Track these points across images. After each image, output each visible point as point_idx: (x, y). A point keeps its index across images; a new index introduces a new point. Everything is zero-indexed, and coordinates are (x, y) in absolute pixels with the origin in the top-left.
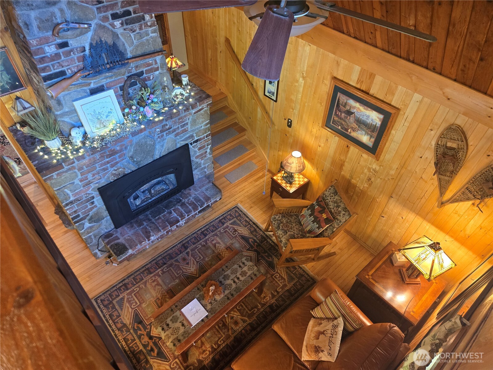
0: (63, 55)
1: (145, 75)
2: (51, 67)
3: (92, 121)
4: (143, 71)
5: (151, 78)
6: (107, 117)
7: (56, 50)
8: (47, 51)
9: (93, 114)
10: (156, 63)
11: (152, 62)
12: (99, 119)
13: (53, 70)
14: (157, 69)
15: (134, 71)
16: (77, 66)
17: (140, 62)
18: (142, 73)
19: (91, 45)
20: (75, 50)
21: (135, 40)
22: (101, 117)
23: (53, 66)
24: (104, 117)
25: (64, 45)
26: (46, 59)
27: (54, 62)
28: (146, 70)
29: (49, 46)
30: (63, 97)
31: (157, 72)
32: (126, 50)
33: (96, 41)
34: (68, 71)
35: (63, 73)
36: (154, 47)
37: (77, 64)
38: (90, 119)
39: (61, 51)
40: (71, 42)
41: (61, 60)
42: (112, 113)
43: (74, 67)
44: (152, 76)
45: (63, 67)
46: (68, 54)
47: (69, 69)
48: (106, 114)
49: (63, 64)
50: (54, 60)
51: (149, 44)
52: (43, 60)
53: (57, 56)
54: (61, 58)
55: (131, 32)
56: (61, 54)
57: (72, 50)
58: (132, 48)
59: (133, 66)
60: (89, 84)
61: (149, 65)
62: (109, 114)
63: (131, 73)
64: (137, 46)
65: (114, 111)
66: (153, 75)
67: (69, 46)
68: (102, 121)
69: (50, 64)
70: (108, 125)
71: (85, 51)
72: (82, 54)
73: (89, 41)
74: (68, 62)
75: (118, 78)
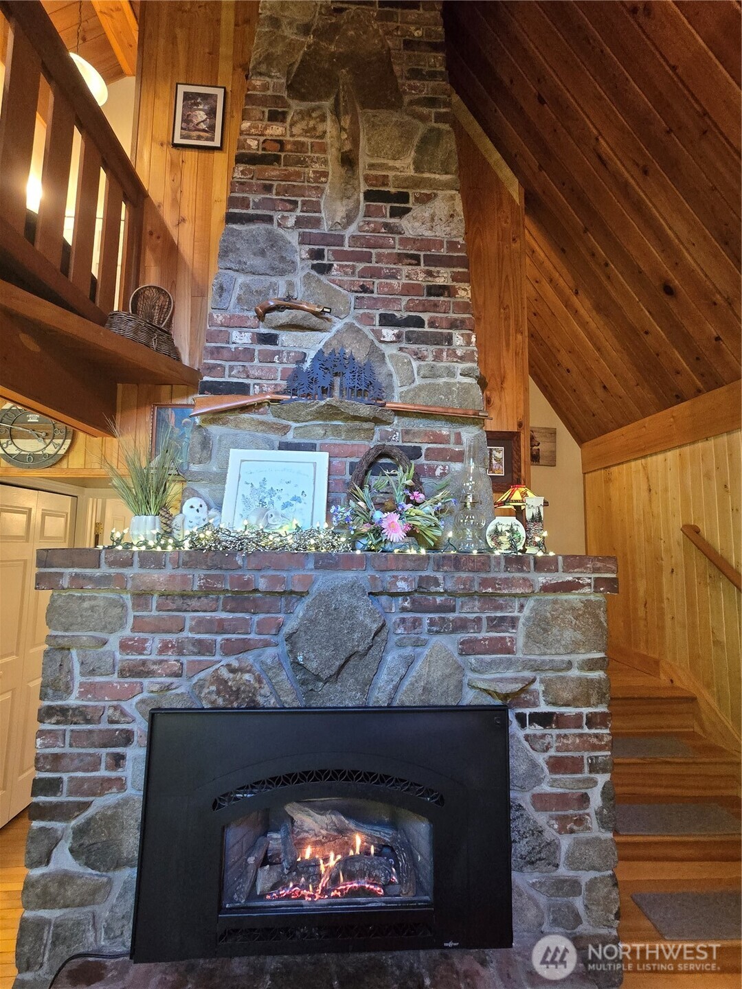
0: (259, 355)
1: (422, 460)
2: (227, 369)
3: (246, 501)
4: (420, 448)
5: (438, 472)
6: (285, 506)
7: (250, 342)
8: (234, 339)
9: (257, 486)
10: (459, 441)
11: (449, 436)
12: (262, 503)
13: (227, 377)
14: (459, 457)
15: (397, 440)
16: (276, 385)
17: (420, 425)
18: (415, 453)
19: (321, 352)
20: (285, 354)
21: (418, 375)
22: (272, 503)
23: (231, 368)
24: (278, 505)
25: (270, 339)
26: (226, 354)
27: (236, 363)
28: (428, 449)
29: (241, 332)
30: (221, 436)
31: (457, 466)
32: (390, 387)
33: (332, 349)
34: (254, 388)
35: (243, 389)
36: (460, 403)
37: (278, 381)
38: (243, 496)
39: (258, 347)
40: (283, 338)
41: (252, 364)
42: (300, 502)
43: (269, 385)
44: (441, 467)
45: (248, 377)
46: (268, 358)
47: (258, 384)
48: (285, 499)
49: (252, 372)
50: (237, 360)
51: (451, 393)
52: (218, 353)
53: (248, 354)
54: (252, 360)
55: (415, 357)
56: (256, 353)
57: (279, 353)
58: (405, 389)
59: (400, 429)
60: (285, 429)
61: (438, 439)
62: (293, 502)
63: (389, 440)
64: (421, 388)
65: (308, 499)
66: (445, 467)
67: (277, 345)
68: (269, 513)
69: (227, 364)
70: (277, 527)
71: (303, 361)
72: (294, 366)
73: (320, 346)
74: (262, 371)
75: (355, 442)
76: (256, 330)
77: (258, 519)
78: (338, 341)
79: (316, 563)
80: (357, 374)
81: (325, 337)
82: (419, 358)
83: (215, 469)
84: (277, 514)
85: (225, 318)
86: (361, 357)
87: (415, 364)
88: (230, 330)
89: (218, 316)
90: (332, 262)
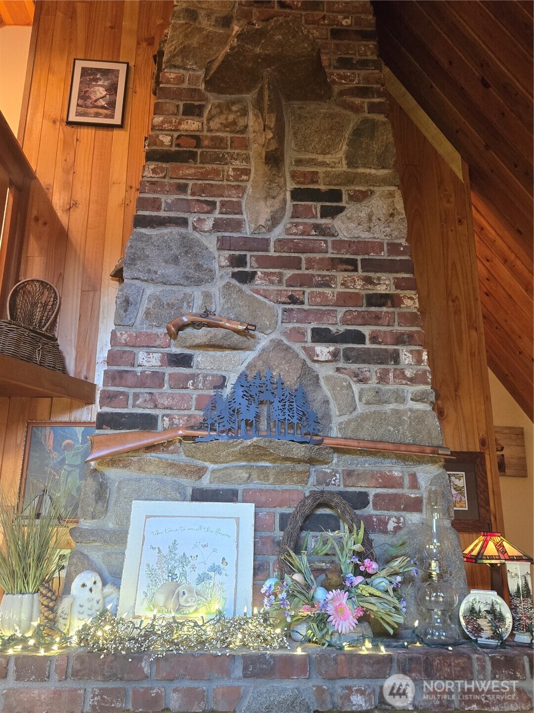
0: (170, 380)
1: (370, 510)
2: (131, 397)
3: (152, 573)
4: (366, 495)
5: (391, 526)
6: (201, 579)
7: (159, 364)
8: (140, 361)
9: (165, 551)
10: (414, 485)
11: (402, 478)
12: (172, 575)
13: (130, 407)
14: (415, 505)
15: (337, 485)
16: (190, 416)
17: (366, 464)
18: (361, 500)
19: (243, 376)
20: (201, 378)
21: (360, 400)
22: (184, 574)
23: (136, 396)
24: (192, 577)
25: (183, 361)
26: (130, 379)
27: (142, 390)
28: (376, 496)
29: (148, 353)
30: (120, 483)
31: (414, 518)
32: (327, 416)
33: (256, 372)
34: (163, 420)
35: (147, 423)
36: (413, 436)
37: (193, 411)
38: (148, 565)
39: (170, 370)
40: (199, 359)
41: (160, 391)
42: (220, 573)
43: (180, 417)
44: (394, 519)
45: (156, 407)
46: (180, 383)
47: (167, 416)
48: (201, 569)
49: (160, 401)
50: (143, 385)
51: (400, 422)
52: (121, 378)
53: (156, 379)
54: (161, 386)
55: (355, 379)
56: (166, 378)
57: (193, 377)
58: (345, 418)
59: (340, 469)
60: (200, 472)
61: (389, 482)
62: (212, 574)
63: (328, 484)
64: (364, 418)
65: (230, 569)
66: (399, 519)
67: (191, 367)
68: (180, 589)
69: (131, 391)
70: (192, 610)
71: (222, 386)
72: (212, 392)
73: (242, 368)
74: (173, 399)
75: (285, 487)
76: (167, 350)
77: (167, 600)
78: (264, 362)
79: (245, 668)
80: (287, 404)
81: (249, 356)
82: (361, 381)
83: (111, 525)
84: (190, 591)
85: (130, 336)
86: (291, 380)
87: (356, 388)
88: (135, 350)
89: (121, 334)
90: (255, 270)
